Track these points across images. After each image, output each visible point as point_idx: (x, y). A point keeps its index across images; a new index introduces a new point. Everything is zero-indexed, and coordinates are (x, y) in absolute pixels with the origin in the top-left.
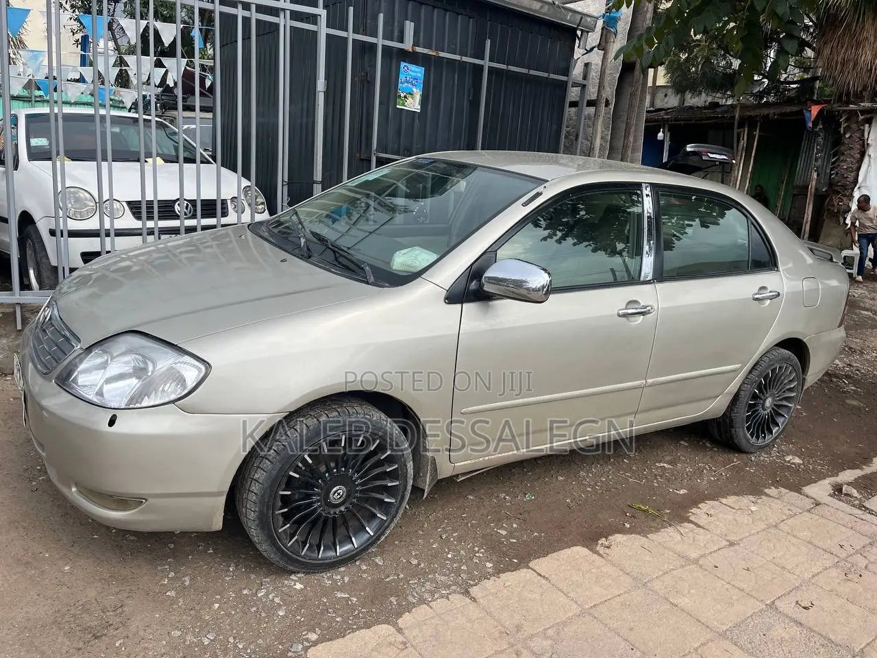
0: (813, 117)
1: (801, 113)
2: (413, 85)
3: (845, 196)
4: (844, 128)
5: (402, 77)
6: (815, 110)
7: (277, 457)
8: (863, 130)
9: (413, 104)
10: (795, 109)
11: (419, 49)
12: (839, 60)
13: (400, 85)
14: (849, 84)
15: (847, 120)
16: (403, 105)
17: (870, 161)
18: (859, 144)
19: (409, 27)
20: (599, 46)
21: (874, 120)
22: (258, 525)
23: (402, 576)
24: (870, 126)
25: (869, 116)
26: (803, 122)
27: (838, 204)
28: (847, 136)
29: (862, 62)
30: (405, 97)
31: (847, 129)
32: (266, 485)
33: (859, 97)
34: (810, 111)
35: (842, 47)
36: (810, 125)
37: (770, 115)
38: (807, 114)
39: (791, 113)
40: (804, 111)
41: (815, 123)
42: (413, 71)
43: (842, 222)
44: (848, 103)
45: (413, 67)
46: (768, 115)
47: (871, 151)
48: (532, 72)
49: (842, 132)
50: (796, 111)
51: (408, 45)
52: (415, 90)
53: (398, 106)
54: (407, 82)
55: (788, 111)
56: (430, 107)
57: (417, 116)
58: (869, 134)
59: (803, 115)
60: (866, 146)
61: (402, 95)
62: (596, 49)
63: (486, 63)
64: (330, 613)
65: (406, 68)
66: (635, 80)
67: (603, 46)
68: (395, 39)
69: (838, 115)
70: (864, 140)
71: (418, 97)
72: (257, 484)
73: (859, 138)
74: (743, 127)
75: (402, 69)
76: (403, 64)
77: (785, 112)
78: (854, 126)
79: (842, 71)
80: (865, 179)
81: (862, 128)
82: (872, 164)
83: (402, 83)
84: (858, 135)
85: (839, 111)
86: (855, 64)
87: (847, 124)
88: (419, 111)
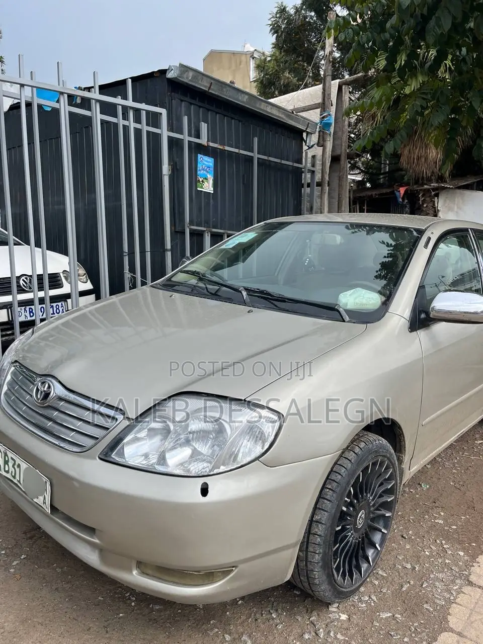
0: (402, 195)
1: (393, 193)
2: (207, 172)
4: (422, 201)
5: (200, 166)
6: (402, 190)
7: (334, 495)
8: (434, 202)
9: (208, 187)
10: (388, 191)
11: (211, 144)
12: (415, 157)
13: (198, 172)
14: (423, 171)
15: (423, 196)
16: (202, 188)
18: (432, 211)
19: (204, 127)
20: (318, 144)
21: (440, 195)
22: (321, 567)
23: (412, 582)
24: (438, 199)
25: (437, 192)
26: (396, 198)
28: (425, 206)
29: (430, 157)
30: (203, 181)
31: (424, 202)
32: (328, 525)
33: (429, 180)
34: (399, 191)
35: (416, 148)
36: (401, 200)
37: (373, 195)
38: (397, 194)
39: (387, 194)
40: (395, 191)
41: (403, 199)
42: (207, 161)
44: (423, 184)
45: (206, 158)
46: (372, 195)
47: (440, 215)
48: (283, 162)
49: (421, 203)
50: (390, 192)
51: (204, 141)
52: (209, 176)
53: (198, 189)
54: (203, 170)
55: (384, 192)
56: (219, 189)
57: (211, 196)
58: (438, 203)
59: (394, 194)
60: (437, 211)
61: (201, 180)
62: (316, 146)
63: (256, 155)
64: (394, 636)
65: (201, 159)
66: (342, 167)
67: (321, 143)
68: (193, 136)
69: (417, 193)
70: (435, 208)
71: (211, 182)
72: (320, 525)
73: (433, 207)
74: (356, 204)
75: (199, 160)
76: (199, 156)
77: (383, 193)
78: (428, 199)
79: (418, 164)
81: (433, 200)
83: (200, 170)
84: (431, 204)
85: (417, 190)
86: (426, 159)
87: (423, 199)
88: (212, 192)
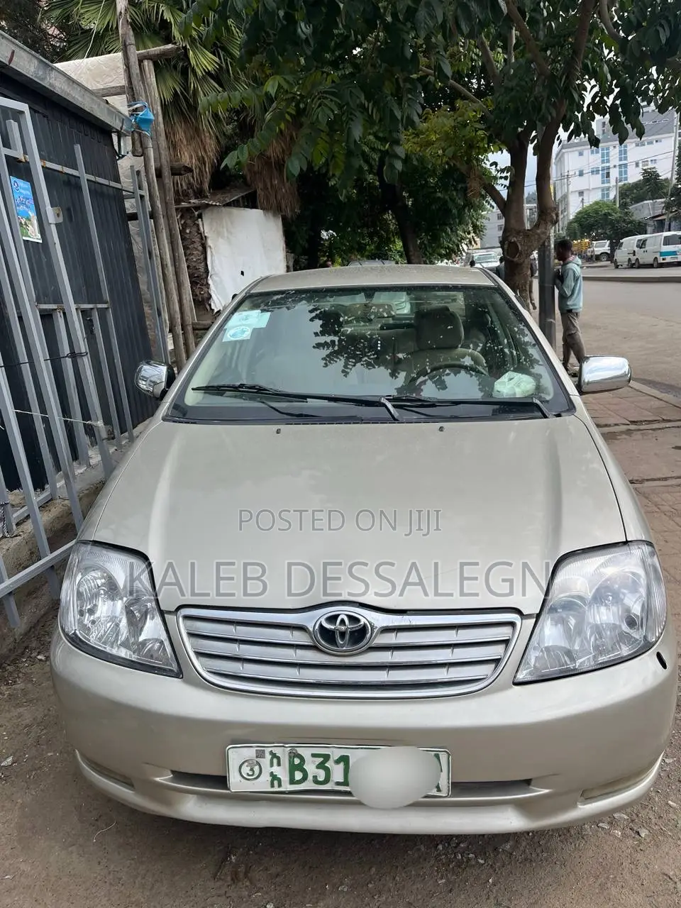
2: (28, 207)
3: (202, 285)
4: (182, 225)
5: (17, 198)
8: (198, 225)
9: (34, 233)
13: (17, 208)
16: (27, 235)
17: (211, 252)
18: (198, 238)
19: (14, 128)
21: (203, 215)
24: (202, 220)
25: (200, 211)
27: (200, 294)
30: (25, 224)
31: (185, 226)
42: (23, 188)
43: (208, 307)
44: (179, 202)
45: (21, 183)
47: (210, 242)
51: (20, 153)
52: (31, 213)
53: (24, 238)
54: (22, 203)
57: (40, 245)
58: (203, 227)
60: (204, 238)
61: (23, 222)
63: (84, 175)
65: (16, 184)
66: (167, 188)
67: (139, 151)
70: (201, 233)
71: (35, 223)
73: (198, 232)
75: (14, 186)
76: (13, 180)
78: (190, 222)
80: (213, 268)
81: (197, 222)
82: (214, 253)
83: (18, 205)
84: (195, 229)
87: (183, 222)
88: (41, 242)
